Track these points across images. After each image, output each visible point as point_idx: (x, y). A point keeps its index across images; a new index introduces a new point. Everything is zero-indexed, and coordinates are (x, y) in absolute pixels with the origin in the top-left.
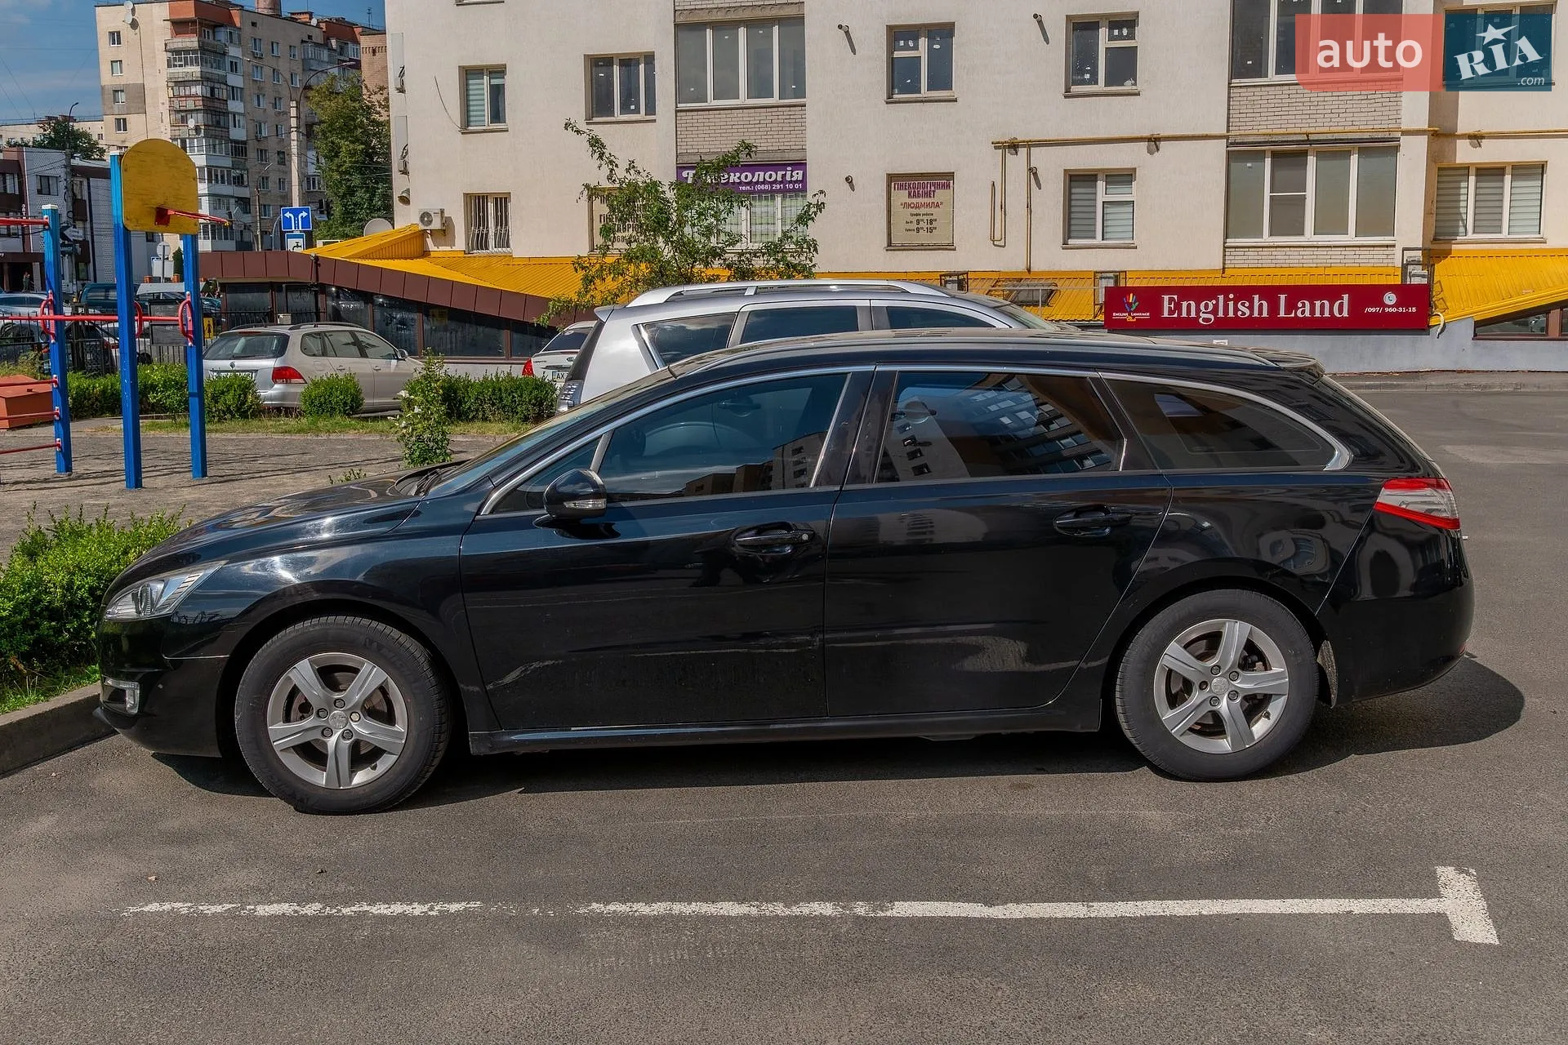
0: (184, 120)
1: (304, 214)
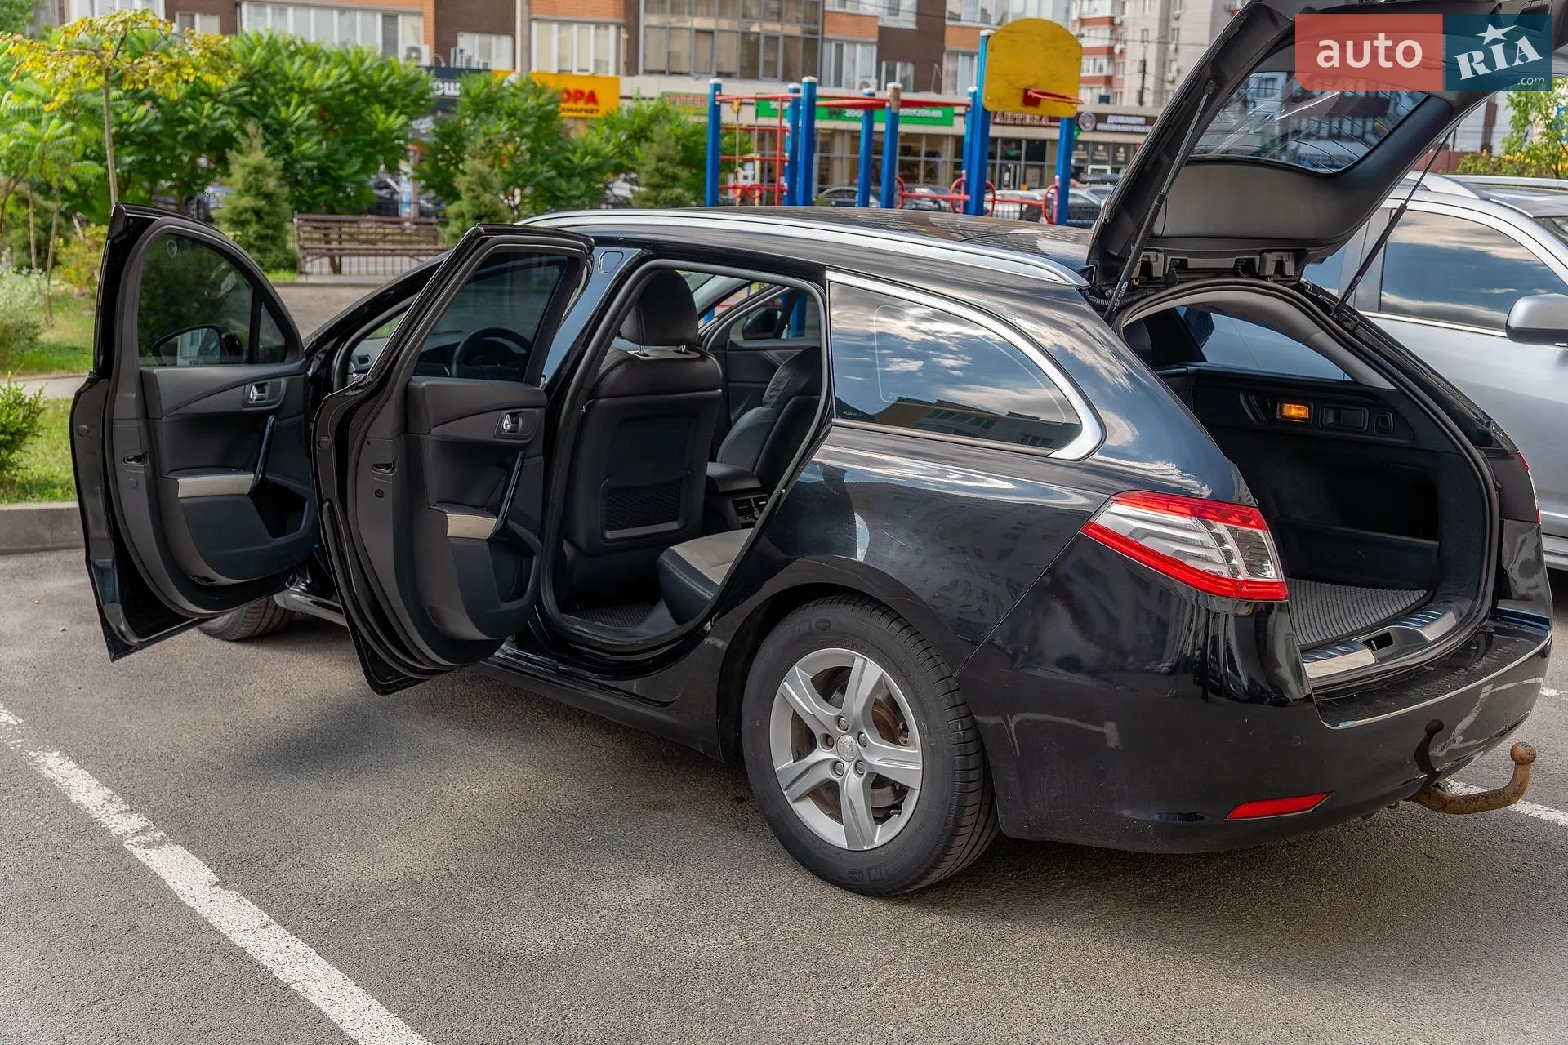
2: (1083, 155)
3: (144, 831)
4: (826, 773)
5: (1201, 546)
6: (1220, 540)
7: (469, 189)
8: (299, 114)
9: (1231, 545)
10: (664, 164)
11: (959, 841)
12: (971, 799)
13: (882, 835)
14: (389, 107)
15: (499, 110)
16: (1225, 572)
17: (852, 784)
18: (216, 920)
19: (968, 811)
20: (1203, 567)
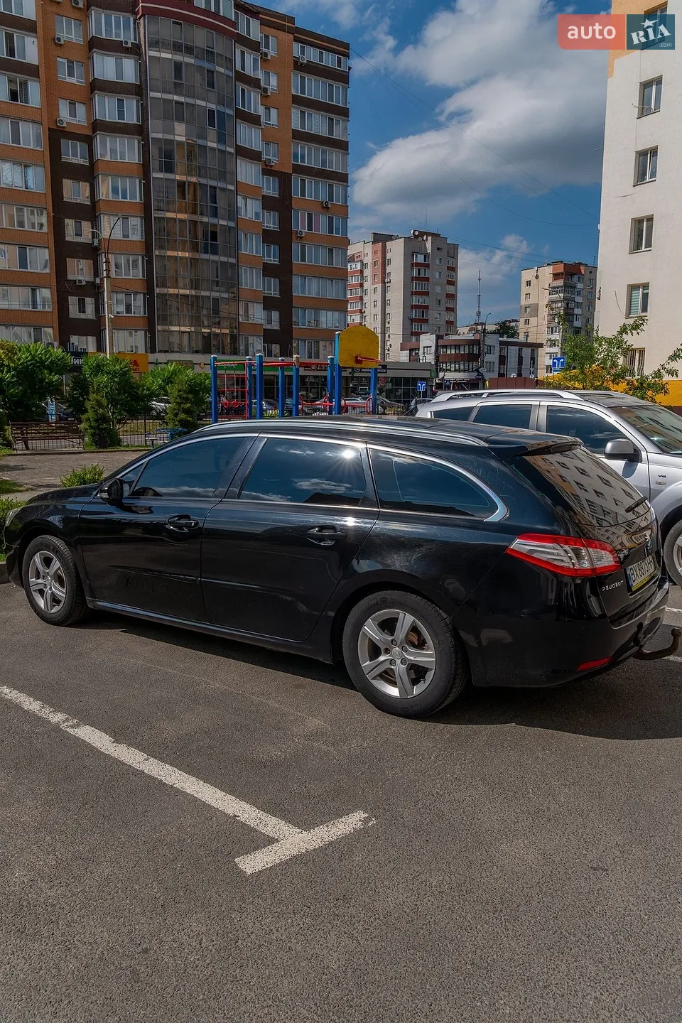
0: (554, 319)
1: (562, 360)
2: (356, 383)
3: (67, 720)
4: (387, 665)
5: (558, 555)
6: (567, 552)
7: (92, 407)
9: (571, 553)
10: (182, 393)
11: (454, 690)
12: (459, 671)
13: (417, 690)
14: (50, 370)
16: (570, 565)
17: (400, 668)
18: (123, 759)
20: (561, 564)
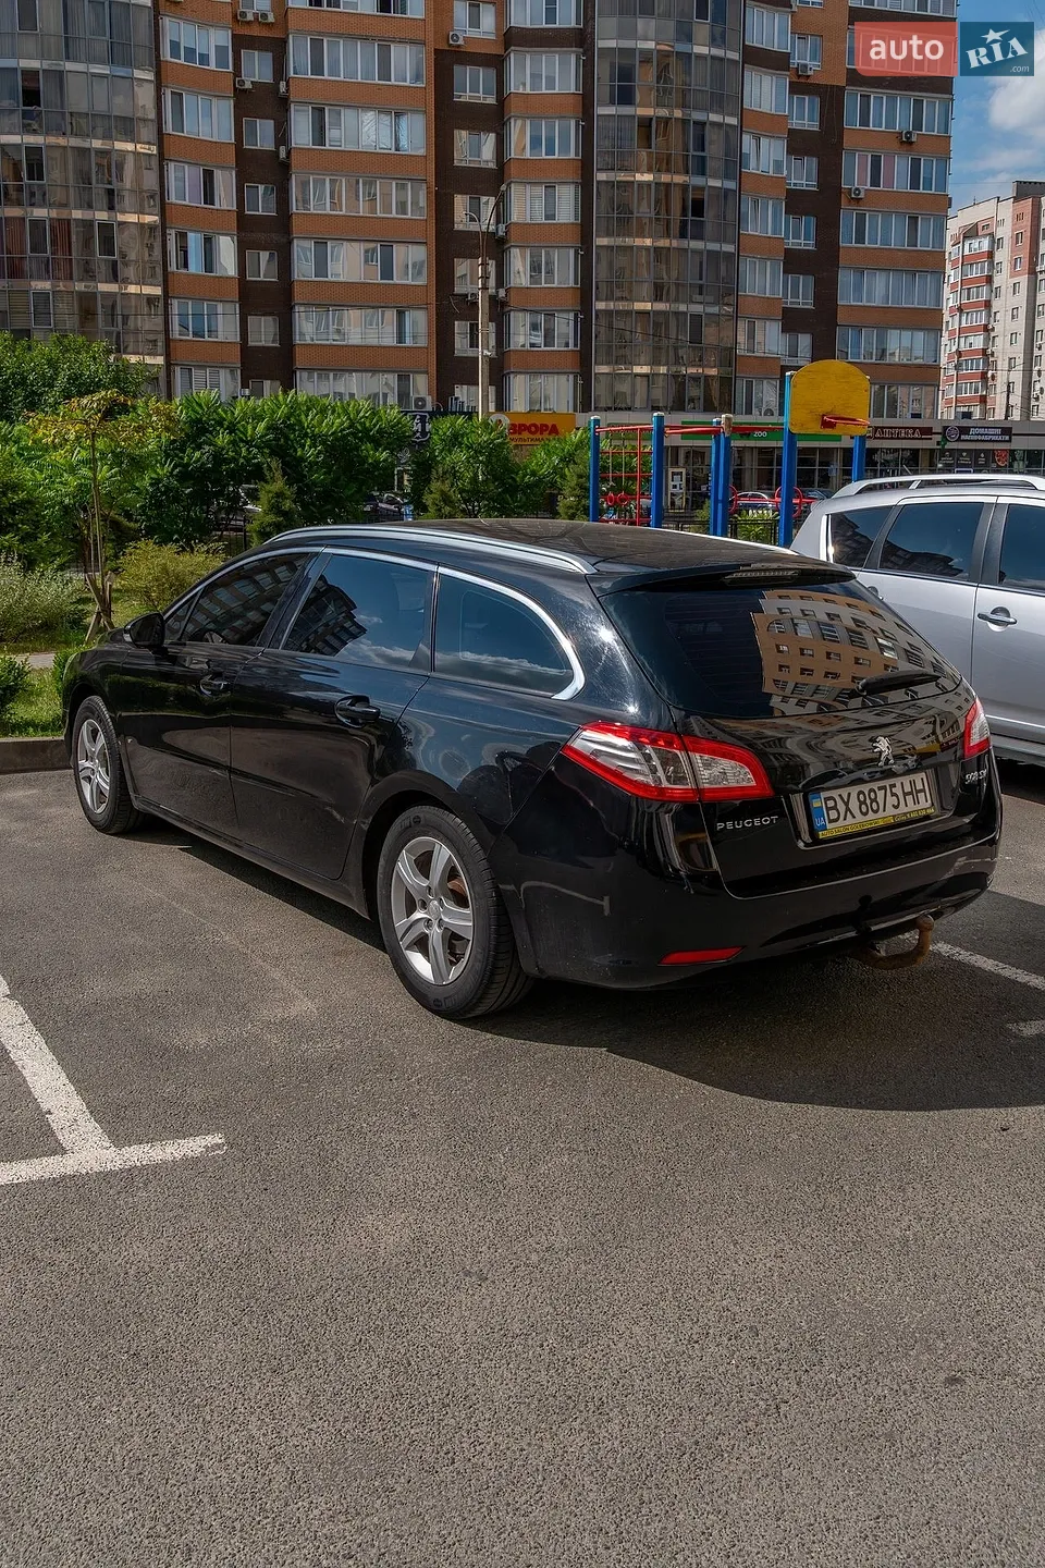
2: (950, 460)
4: (421, 928)
5: (636, 762)
6: (648, 758)
8: (310, 452)
9: (656, 762)
13: (452, 974)
14: (377, 444)
15: (461, 443)
16: (650, 780)
17: (435, 933)
19: (500, 964)
20: (636, 777)
